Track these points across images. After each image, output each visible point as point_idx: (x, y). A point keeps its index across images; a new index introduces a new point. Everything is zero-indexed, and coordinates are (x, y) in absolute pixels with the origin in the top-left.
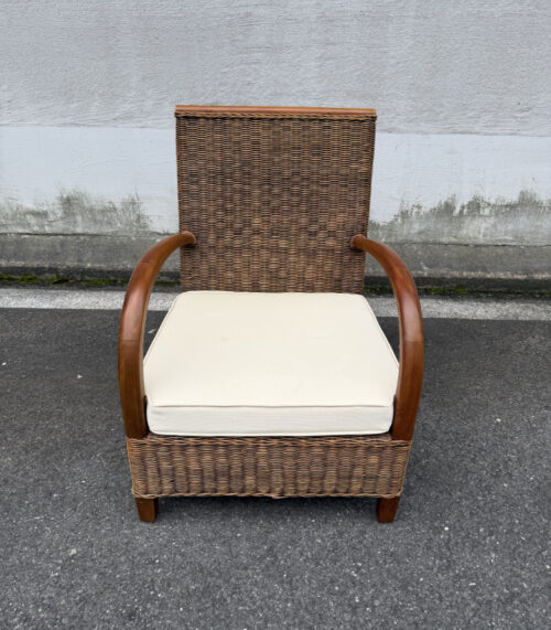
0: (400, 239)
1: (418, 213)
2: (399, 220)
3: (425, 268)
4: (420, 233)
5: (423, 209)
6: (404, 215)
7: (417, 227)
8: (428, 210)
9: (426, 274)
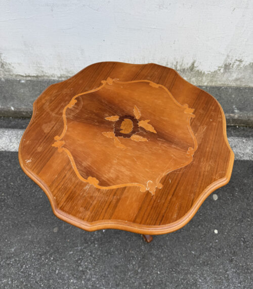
0: (219, 84)
1: (239, 65)
2: (222, 71)
3: (236, 111)
4: (237, 80)
5: (244, 63)
6: (227, 67)
7: (235, 76)
8: (247, 64)
9: (236, 116)
